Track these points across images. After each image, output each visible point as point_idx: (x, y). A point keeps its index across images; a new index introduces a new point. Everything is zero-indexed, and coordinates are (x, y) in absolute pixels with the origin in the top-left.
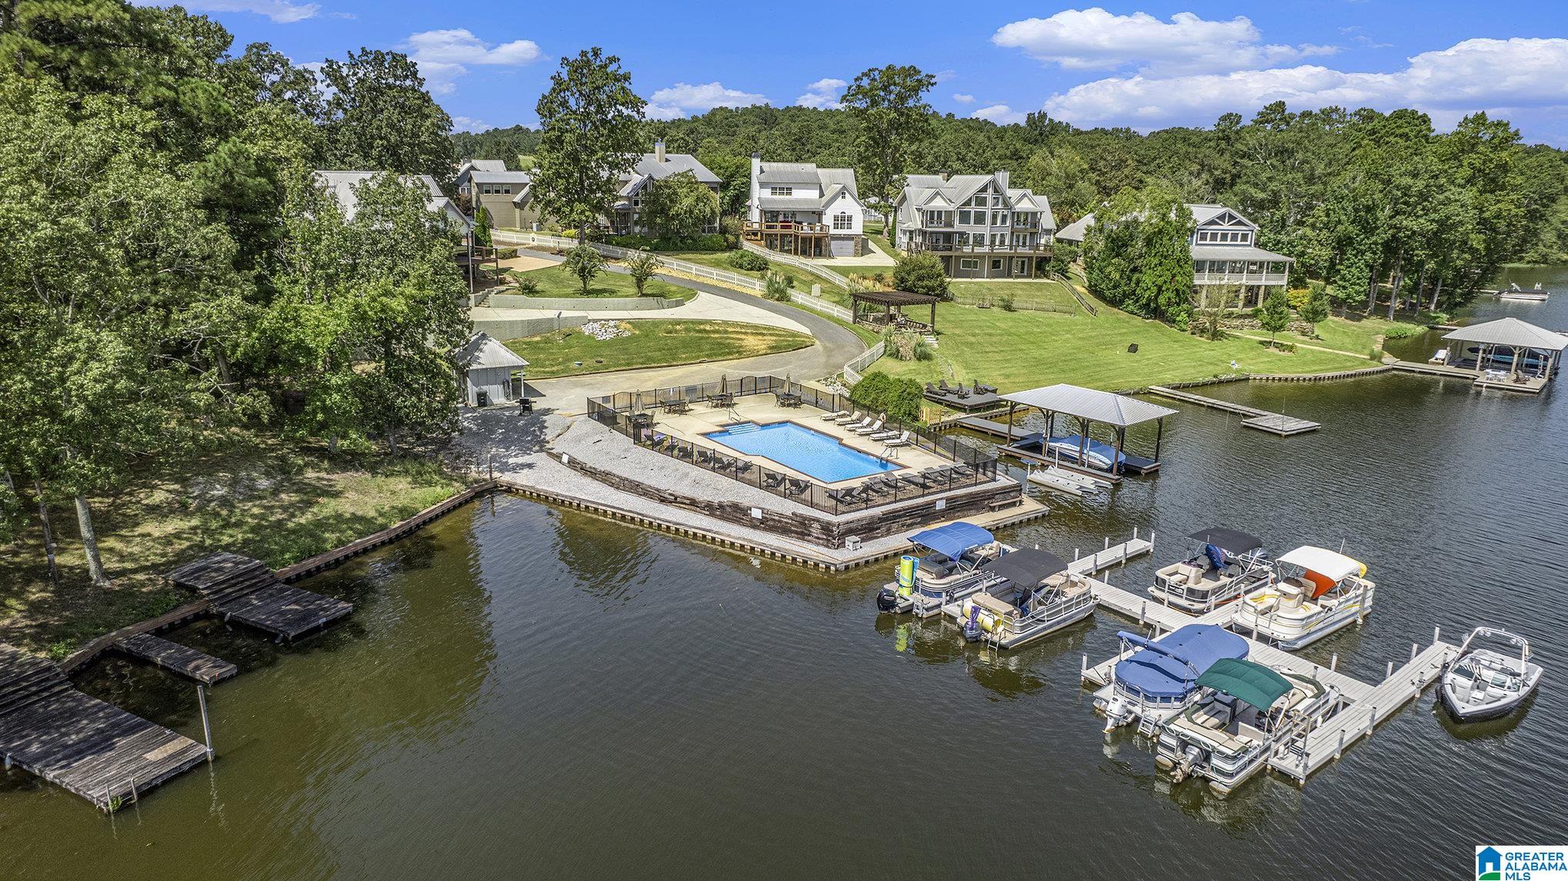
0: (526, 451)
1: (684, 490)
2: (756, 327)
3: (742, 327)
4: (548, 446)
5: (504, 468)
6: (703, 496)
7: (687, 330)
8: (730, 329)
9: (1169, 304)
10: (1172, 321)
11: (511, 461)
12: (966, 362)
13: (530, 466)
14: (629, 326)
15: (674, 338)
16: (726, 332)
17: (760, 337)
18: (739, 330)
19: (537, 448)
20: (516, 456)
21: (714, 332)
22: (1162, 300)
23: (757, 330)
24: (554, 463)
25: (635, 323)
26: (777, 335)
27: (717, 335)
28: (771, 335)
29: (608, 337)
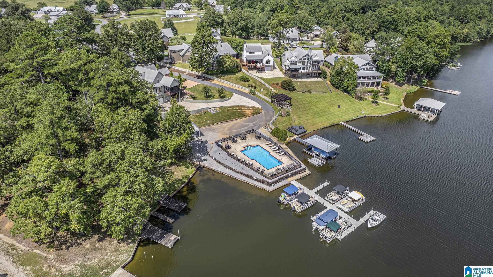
0: (204, 155)
1: (239, 170)
2: (248, 107)
3: (245, 107)
4: (209, 153)
5: (201, 160)
6: (244, 172)
7: (232, 109)
8: (242, 108)
9: (350, 90)
10: (350, 95)
11: (202, 158)
12: (298, 115)
13: (206, 160)
14: (219, 109)
15: (229, 112)
16: (241, 109)
17: (249, 110)
18: (244, 108)
19: (206, 154)
20: (203, 157)
21: (239, 109)
22: (348, 89)
23: (249, 108)
24: (211, 158)
25: (220, 108)
26: (254, 109)
27: (239, 110)
28: (252, 109)
29: (215, 112)
